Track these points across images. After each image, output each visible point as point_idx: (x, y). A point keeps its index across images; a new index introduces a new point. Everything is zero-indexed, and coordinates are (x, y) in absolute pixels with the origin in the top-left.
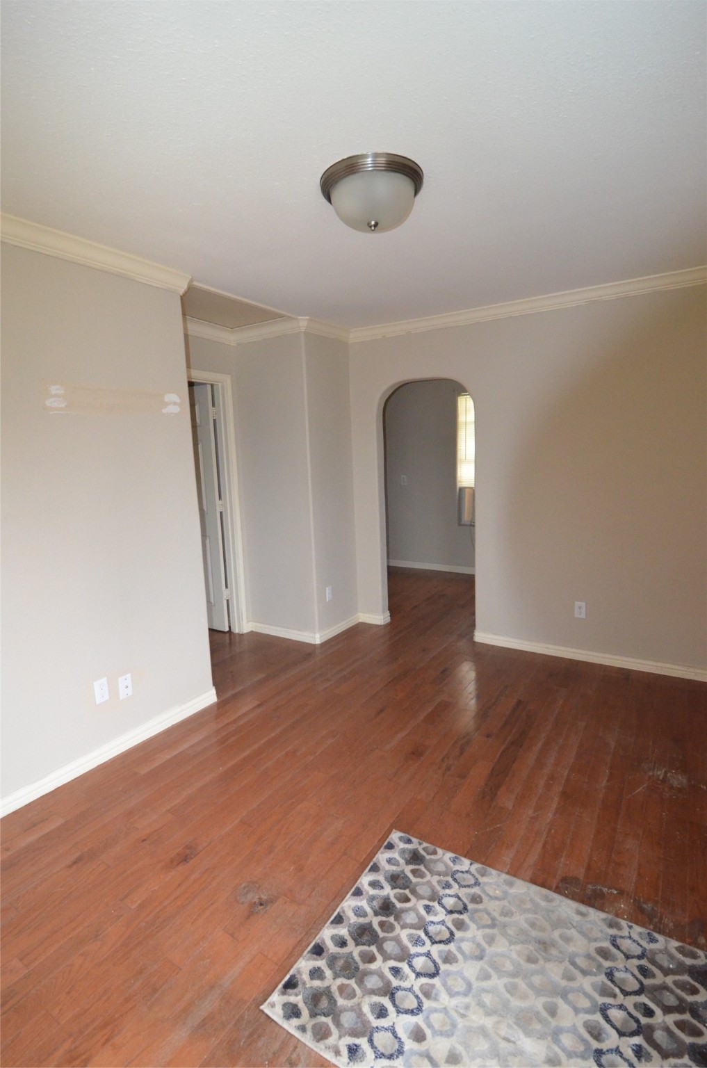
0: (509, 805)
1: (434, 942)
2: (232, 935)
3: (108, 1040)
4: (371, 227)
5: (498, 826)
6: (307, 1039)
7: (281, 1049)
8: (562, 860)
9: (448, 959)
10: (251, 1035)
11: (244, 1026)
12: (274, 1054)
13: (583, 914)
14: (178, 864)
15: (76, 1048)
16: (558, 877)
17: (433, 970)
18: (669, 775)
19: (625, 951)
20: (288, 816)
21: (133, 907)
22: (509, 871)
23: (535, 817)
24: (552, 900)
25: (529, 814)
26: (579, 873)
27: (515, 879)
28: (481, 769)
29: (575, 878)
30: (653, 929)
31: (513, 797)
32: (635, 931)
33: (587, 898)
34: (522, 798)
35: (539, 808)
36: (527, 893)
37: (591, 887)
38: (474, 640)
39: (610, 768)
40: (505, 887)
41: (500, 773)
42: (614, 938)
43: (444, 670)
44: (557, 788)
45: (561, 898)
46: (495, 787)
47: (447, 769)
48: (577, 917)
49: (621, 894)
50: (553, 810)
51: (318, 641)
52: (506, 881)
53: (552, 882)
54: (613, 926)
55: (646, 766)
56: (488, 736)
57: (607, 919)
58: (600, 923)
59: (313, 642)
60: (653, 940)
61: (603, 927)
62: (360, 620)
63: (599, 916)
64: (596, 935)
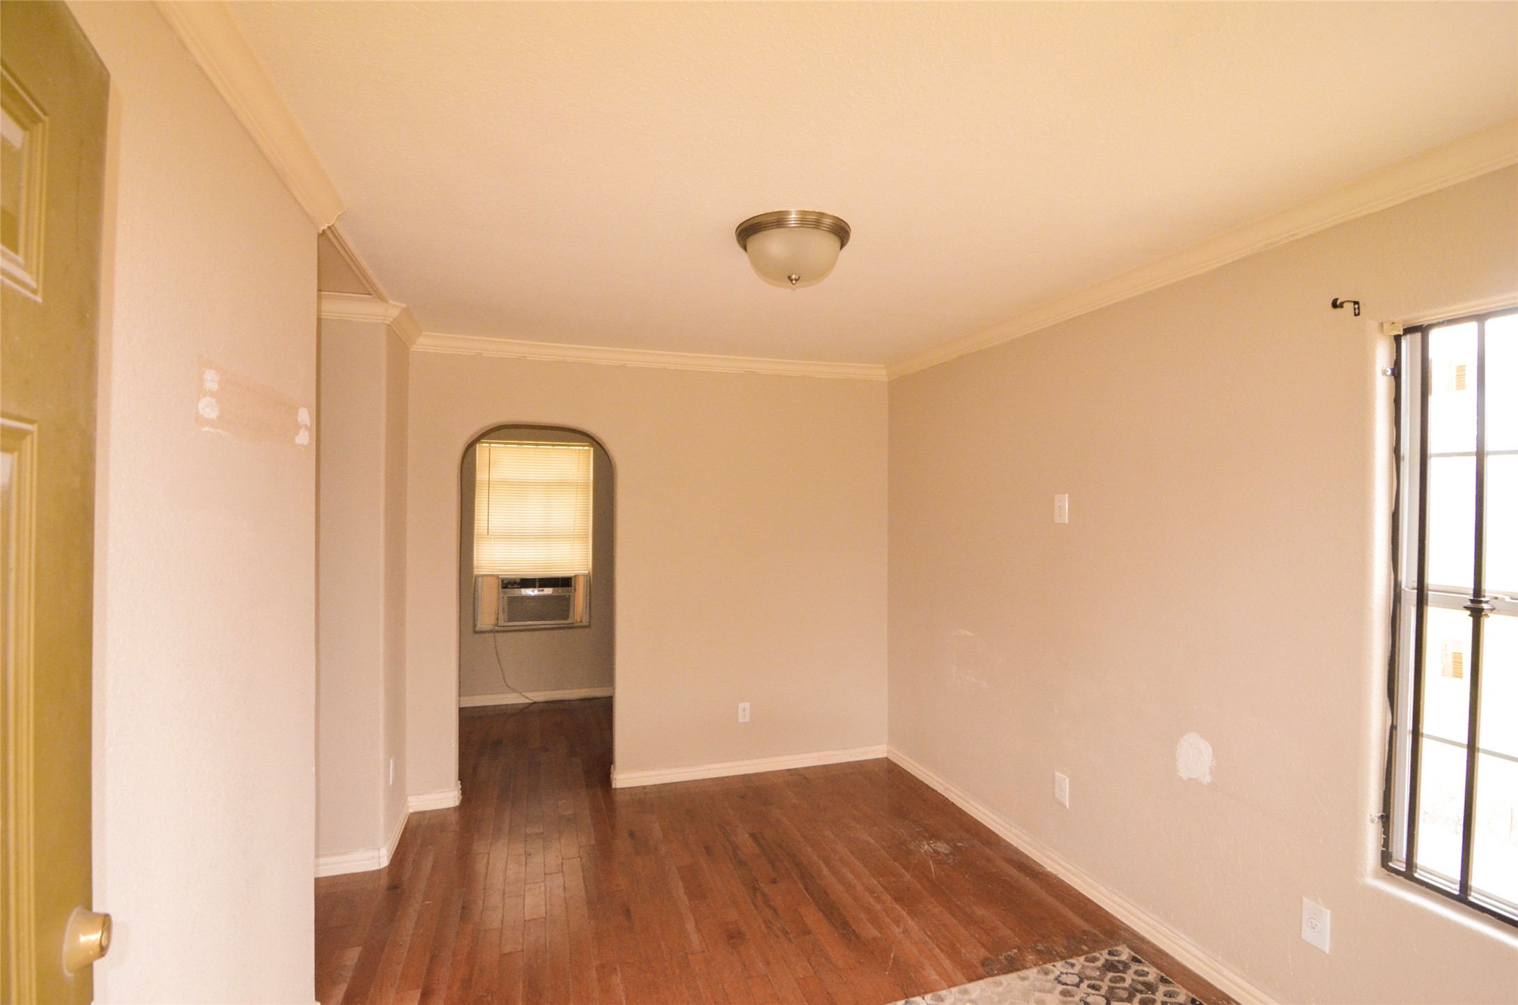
0: (874, 933)
4: (792, 280)
5: (892, 955)
8: (963, 950)
13: (1024, 979)
16: (979, 965)
18: (932, 845)
19: (1072, 983)
22: (948, 985)
23: (905, 931)
24: (1001, 984)
25: (897, 931)
26: (983, 953)
27: (962, 987)
28: (812, 917)
29: (987, 959)
30: (1062, 958)
31: (869, 925)
32: (1059, 967)
33: (1013, 966)
34: (875, 921)
35: (897, 922)
36: (982, 990)
37: (1001, 958)
38: (615, 789)
39: (896, 861)
40: (966, 997)
41: (831, 910)
42: (1058, 980)
43: (632, 835)
44: (887, 898)
45: (1006, 979)
46: (846, 925)
47: (786, 933)
48: (1026, 983)
49: (1019, 949)
50: (909, 918)
51: (385, 862)
52: (959, 993)
53: (981, 970)
54: (1046, 973)
55: (912, 846)
56: (774, 881)
57: (1039, 972)
58: (1040, 977)
59: (376, 867)
60: (1077, 969)
61: (1044, 977)
62: (411, 810)
63: (1032, 973)
64: (1049, 985)
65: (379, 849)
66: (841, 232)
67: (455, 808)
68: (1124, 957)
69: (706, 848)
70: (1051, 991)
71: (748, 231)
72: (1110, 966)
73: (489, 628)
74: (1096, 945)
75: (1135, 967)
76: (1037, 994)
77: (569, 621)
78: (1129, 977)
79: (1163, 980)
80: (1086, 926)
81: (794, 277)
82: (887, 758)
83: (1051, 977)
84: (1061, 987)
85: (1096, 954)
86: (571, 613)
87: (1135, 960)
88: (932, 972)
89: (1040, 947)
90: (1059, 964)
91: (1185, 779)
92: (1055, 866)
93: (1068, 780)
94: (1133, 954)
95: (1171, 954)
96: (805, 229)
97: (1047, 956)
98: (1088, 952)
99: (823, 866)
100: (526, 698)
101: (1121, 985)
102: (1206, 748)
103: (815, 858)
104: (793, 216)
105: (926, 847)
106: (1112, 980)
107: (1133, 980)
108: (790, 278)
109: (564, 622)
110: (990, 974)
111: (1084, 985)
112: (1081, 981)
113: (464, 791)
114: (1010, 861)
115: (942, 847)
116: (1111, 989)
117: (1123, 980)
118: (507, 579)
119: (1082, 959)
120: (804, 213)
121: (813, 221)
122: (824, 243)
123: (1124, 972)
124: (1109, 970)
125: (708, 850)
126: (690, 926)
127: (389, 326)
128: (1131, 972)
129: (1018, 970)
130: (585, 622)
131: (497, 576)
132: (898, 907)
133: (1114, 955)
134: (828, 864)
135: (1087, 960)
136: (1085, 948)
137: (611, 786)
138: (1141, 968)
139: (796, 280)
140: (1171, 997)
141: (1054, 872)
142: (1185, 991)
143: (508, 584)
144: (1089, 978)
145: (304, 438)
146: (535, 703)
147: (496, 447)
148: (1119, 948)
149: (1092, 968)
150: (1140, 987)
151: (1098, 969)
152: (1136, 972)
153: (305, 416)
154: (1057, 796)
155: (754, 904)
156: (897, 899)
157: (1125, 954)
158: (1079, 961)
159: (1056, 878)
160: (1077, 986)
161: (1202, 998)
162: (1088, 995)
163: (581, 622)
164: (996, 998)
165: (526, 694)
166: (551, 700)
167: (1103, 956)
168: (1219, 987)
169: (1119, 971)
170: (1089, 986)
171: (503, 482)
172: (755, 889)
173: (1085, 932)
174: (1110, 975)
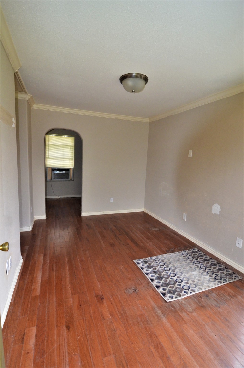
0: (143, 245)
1: (169, 271)
2: (141, 299)
3: (156, 337)
5: (147, 249)
6: (179, 298)
7: (178, 303)
8: (162, 248)
9: (174, 271)
10: (172, 307)
11: (169, 307)
12: (179, 305)
13: (175, 254)
14: (102, 301)
15: (154, 345)
17: (175, 275)
18: (155, 229)
19: (185, 255)
20: (108, 272)
21: (110, 317)
22: (159, 255)
23: (149, 245)
24: (170, 255)
25: (148, 244)
26: (166, 249)
27: (162, 255)
28: (129, 242)
29: (167, 250)
30: (183, 250)
31: (142, 243)
32: (183, 252)
33: (173, 252)
34: (143, 243)
35: (148, 243)
36: (166, 256)
37: (170, 250)
38: (82, 216)
39: (147, 231)
40: (163, 257)
41: (133, 240)
42: (182, 254)
43: (87, 225)
44: (145, 238)
45: (171, 254)
46: (136, 243)
47: (123, 245)
48: (176, 255)
49: (174, 249)
50: (150, 242)
51: (31, 230)
52: (162, 256)
53: (166, 252)
54: (180, 253)
55: (150, 229)
56: (120, 235)
57: (178, 253)
58: (179, 253)
59: (29, 231)
60: (186, 252)
61: (179, 254)
62: (35, 219)
63: (177, 253)
64: (180, 255)
65: (29, 227)
66: (146, 79)
67: (45, 219)
68: (196, 250)
69: (104, 228)
70: (181, 256)
71: (123, 78)
72: (193, 252)
73: (49, 180)
74: (190, 248)
75: (199, 252)
76: (178, 257)
77: (69, 179)
78: (197, 254)
79: (205, 255)
80: (188, 245)
81: (134, 91)
82: (144, 211)
83: (181, 254)
84: (183, 256)
85: (191, 250)
86: (69, 177)
87: (199, 251)
88: (155, 252)
89: (178, 248)
90: (183, 251)
91: (213, 213)
92: (182, 233)
93: (186, 215)
94: (198, 250)
95: (206, 250)
96: (138, 78)
97: (180, 250)
98: (189, 249)
99: (131, 232)
100: (59, 197)
101: (196, 255)
102: (219, 207)
103: (129, 230)
104: (134, 74)
105: (153, 229)
106: (194, 254)
107: (198, 255)
108: (133, 91)
109: (68, 179)
110: (168, 253)
111: (188, 255)
112: (187, 254)
113: (47, 216)
114: (172, 232)
115: (157, 229)
116: (194, 256)
117: (196, 254)
118: (54, 169)
119: (188, 250)
120: (138, 74)
121: (139, 76)
122: (142, 82)
123: (196, 253)
124: (193, 253)
125: (105, 228)
126: (102, 243)
127: (27, 101)
128: (198, 253)
129: (174, 252)
130: (72, 180)
131: (51, 168)
132: (148, 240)
133: (194, 250)
134: (132, 232)
135: (188, 251)
136: (188, 249)
137: (81, 215)
138: (200, 252)
139: (134, 92)
140: (206, 258)
141: (181, 234)
142: (209, 257)
143: (54, 170)
144: (189, 254)
145: (14, 125)
146: (61, 198)
147: (50, 136)
148: (195, 249)
149: (190, 252)
150: (200, 256)
151: (191, 252)
152: (199, 253)
153: (14, 120)
154: (183, 218)
155: (116, 239)
156: (147, 239)
157: (197, 250)
158: (187, 251)
159: (182, 235)
160: (187, 255)
161: (213, 258)
162: (189, 257)
163: (72, 179)
164: (169, 257)
165: (59, 196)
166: (65, 197)
167: (192, 250)
168: (216, 256)
169: (195, 253)
170: (189, 255)
171: (52, 145)
172: (116, 236)
173: (188, 246)
174: (194, 253)
